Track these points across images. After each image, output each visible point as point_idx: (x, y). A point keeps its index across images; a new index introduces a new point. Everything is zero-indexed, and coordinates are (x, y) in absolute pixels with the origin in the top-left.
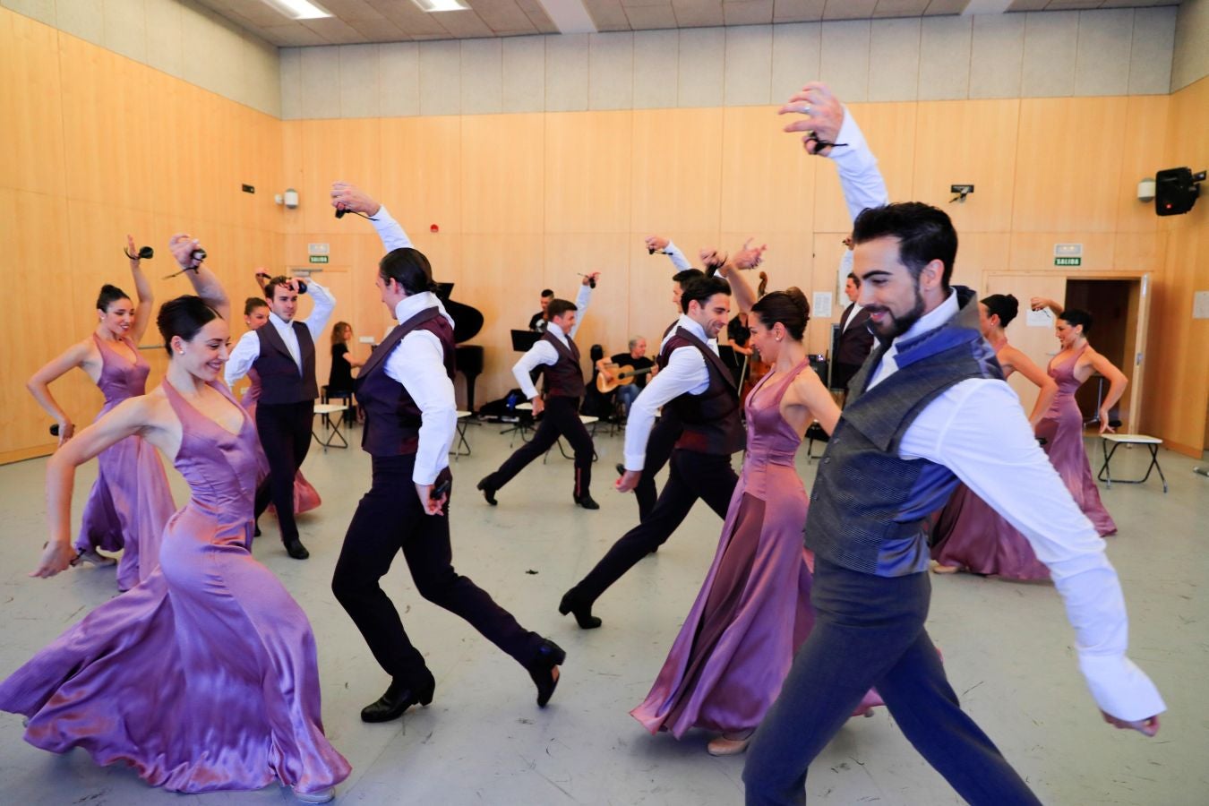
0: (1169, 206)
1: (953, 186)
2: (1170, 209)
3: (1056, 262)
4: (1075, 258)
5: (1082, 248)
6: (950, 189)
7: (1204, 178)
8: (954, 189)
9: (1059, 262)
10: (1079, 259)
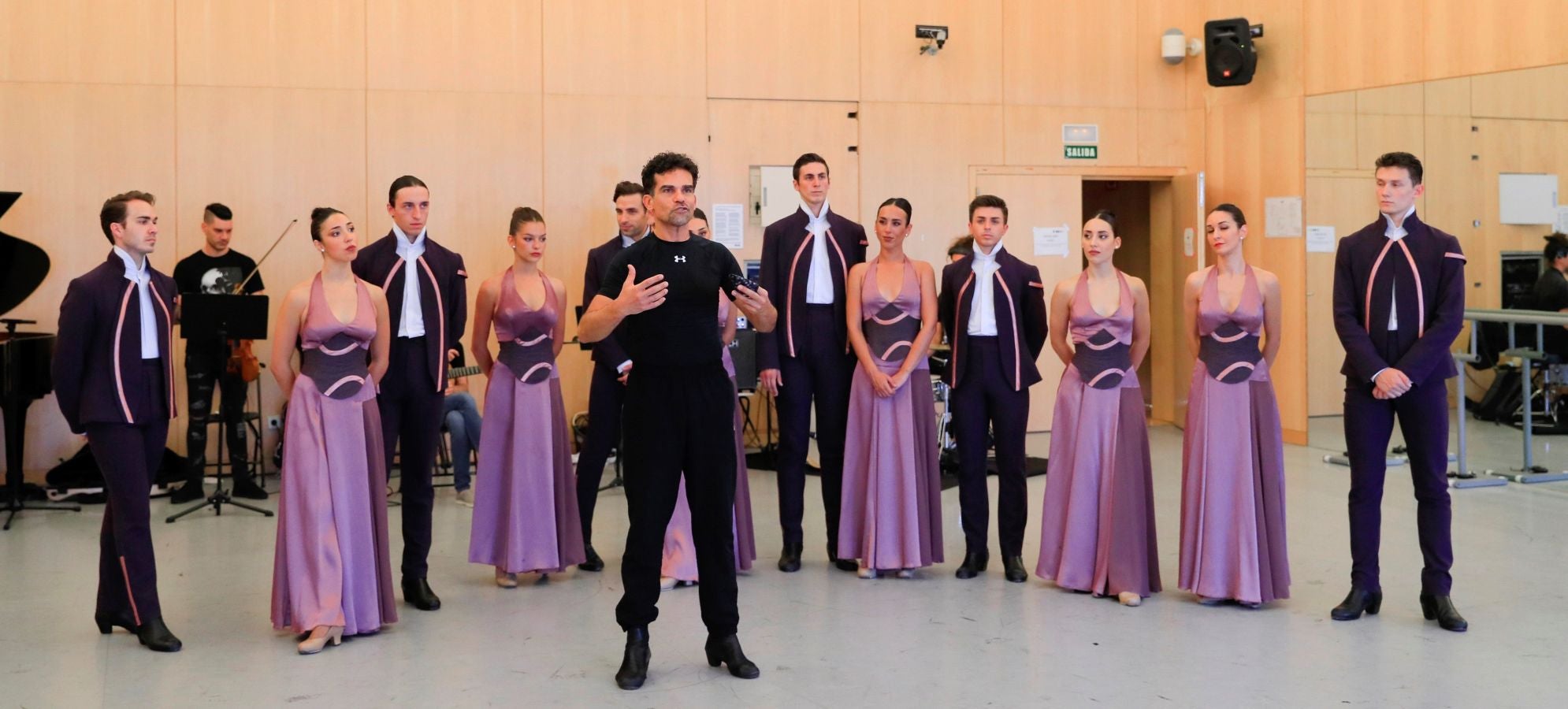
0: (1227, 74)
1: (918, 27)
2: (1227, 78)
3: (1066, 152)
4: (1090, 147)
5: (1097, 130)
6: (914, 32)
7: (1260, 35)
8: (921, 33)
9: (1069, 154)
10: (1095, 148)
